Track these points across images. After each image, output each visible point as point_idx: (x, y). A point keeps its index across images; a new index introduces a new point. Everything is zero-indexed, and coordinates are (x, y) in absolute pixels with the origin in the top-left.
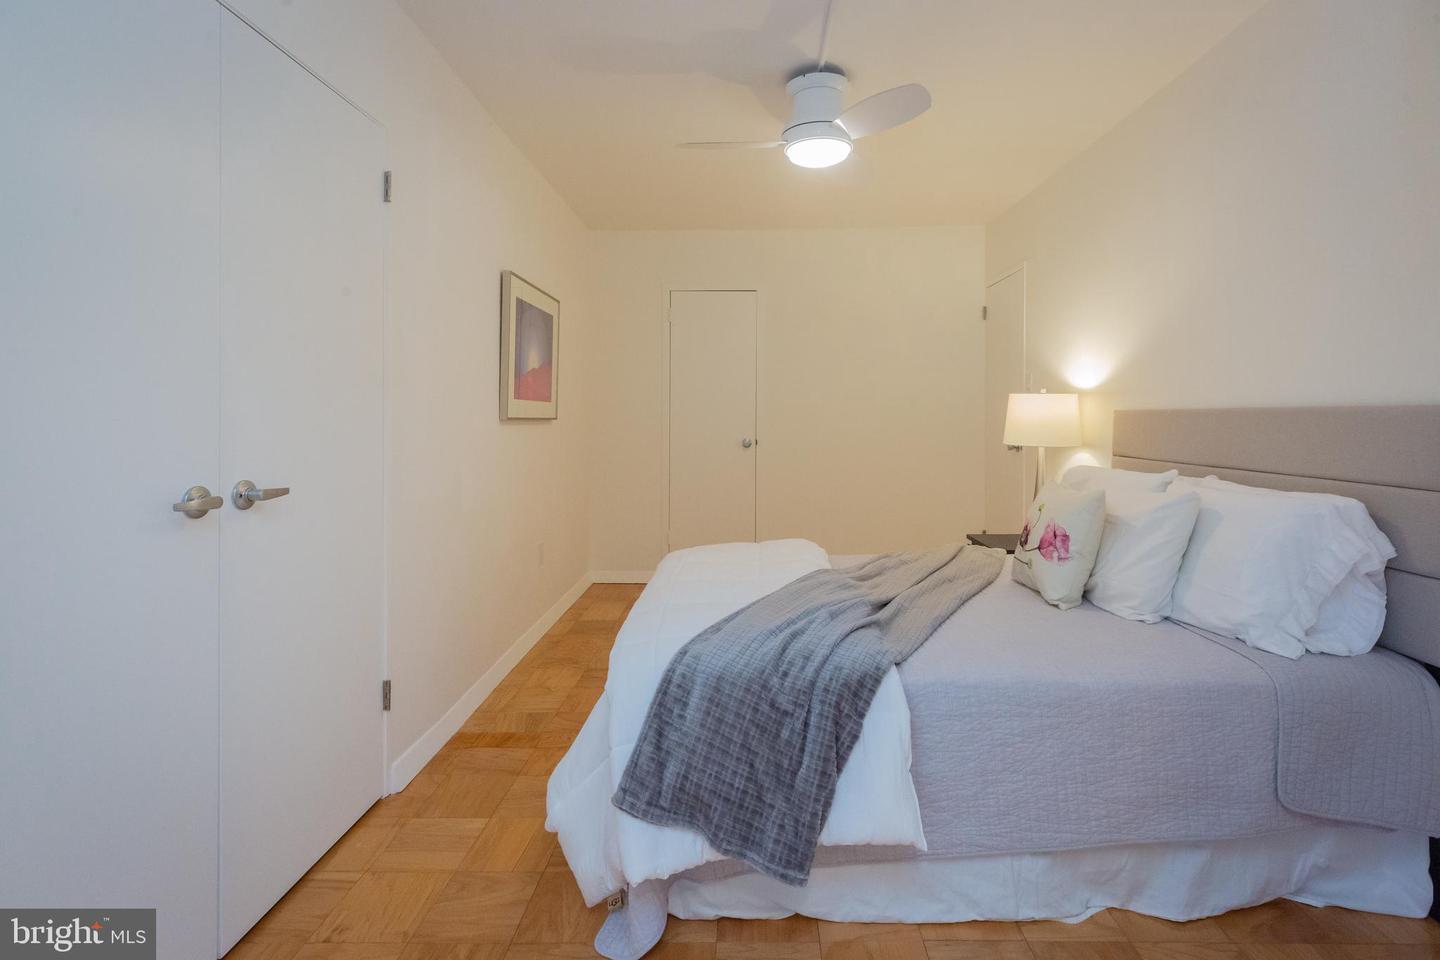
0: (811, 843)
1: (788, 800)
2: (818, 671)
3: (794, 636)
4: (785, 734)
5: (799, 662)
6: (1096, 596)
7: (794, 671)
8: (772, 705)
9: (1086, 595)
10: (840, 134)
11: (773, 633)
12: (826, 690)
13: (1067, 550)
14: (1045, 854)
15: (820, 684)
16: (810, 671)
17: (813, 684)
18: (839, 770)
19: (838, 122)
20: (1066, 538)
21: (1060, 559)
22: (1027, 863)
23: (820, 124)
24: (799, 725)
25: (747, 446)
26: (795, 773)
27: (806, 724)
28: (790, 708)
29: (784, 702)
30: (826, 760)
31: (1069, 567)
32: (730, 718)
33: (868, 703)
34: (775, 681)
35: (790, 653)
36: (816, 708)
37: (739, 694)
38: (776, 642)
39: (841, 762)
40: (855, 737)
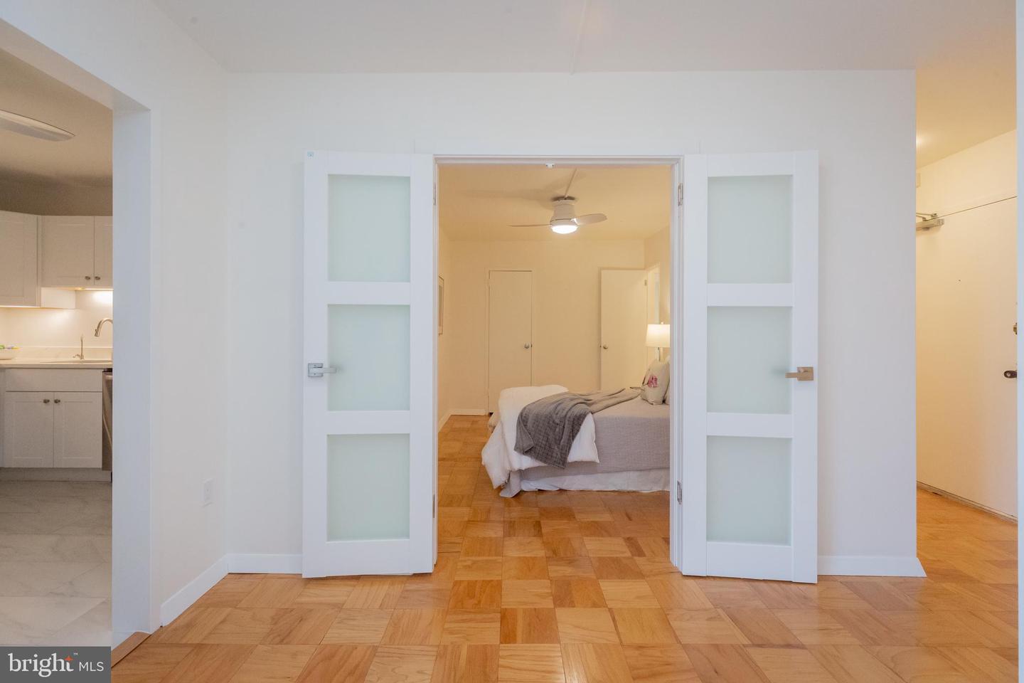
0: (566, 458)
1: (558, 448)
2: (567, 412)
3: (560, 404)
4: (557, 430)
5: (561, 411)
6: (666, 402)
7: (560, 413)
8: (554, 422)
9: (664, 401)
10: (574, 223)
11: (553, 403)
12: (570, 418)
13: (656, 384)
14: (637, 470)
15: (568, 416)
16: (565, 412)
17: (566, 416)
18: (573, 439)
19: (575, 220)
20: (656, 379)
21: (654, 387)
22: (631, 473)
23: (567, 220)
24: (561, 427)
25: (527, 348)
26: (560, 441)
27: (564, 427)
28: (559, 423)
29: (557, 421)
30: (570, 436)
31: (656, 390)
32: (541, 425)
33: (582, 422)
34: (554, 416)
35: (558, 408)
36: (567, 422)
37: (543, 418)
38: (553, 406)
39: (573, 437)
40: (578, 431)
